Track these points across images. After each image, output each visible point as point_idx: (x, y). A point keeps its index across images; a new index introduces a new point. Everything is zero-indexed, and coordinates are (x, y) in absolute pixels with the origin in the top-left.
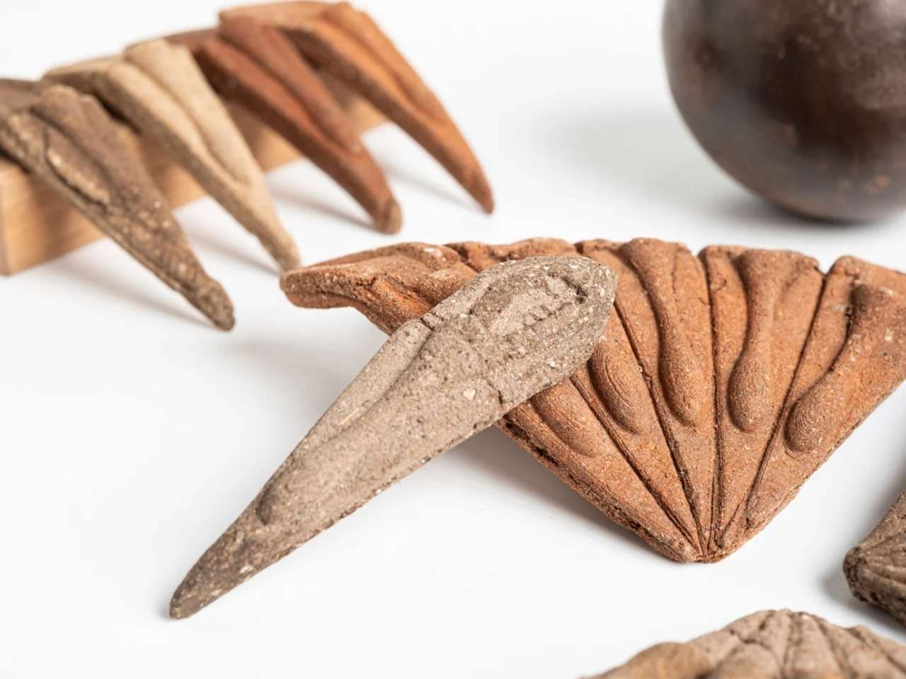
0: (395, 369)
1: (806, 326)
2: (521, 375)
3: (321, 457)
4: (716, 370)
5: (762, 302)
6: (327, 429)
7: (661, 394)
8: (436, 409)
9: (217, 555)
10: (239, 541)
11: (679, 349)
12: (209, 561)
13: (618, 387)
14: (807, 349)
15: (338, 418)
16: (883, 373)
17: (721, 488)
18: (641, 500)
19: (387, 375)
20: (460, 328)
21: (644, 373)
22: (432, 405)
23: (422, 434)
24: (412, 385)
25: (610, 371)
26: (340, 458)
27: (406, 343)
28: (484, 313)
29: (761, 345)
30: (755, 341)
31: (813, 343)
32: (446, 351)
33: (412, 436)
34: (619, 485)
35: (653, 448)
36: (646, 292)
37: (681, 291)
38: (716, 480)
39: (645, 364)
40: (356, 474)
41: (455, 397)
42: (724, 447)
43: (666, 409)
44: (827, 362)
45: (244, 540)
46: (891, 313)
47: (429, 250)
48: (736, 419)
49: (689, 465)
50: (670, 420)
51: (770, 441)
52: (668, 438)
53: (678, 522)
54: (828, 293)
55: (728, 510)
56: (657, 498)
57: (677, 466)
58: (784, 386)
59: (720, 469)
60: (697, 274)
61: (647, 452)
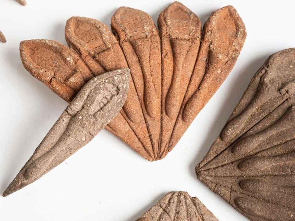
0: (60, 132)
1: (192, 69)
2: (99, 128)
3: (41, 164)
4: (162, 92)
5: (178, 65)
6: (42, 152)
7: (144, 107)
8: (74, 145)
9: (14, 187)
10: (20, 183)
11: (150, 92)
12: (12, 188)
13: (130, 112)
14: (192, 79)
15: (45, 148)
16: (215, 87)
17: (161, 139)
18: (137, 146)
19: (58, 135)
20: (79, 123)
21: (139, 99)
22: (72, 144)
23: (70, 153)
24: (66, 141)
25: (128, 106)
26: (47, 164)
27: (63, 124)
28: (87, 108)
29: (177, 84)
30: (175, 82)
31: (194, 76)
32: (76, 131)
33: (67, 154)
34: (131, 141)
35: (141, 127)
36: (140, 65)
37: (152, 61)
38: (160, 135)
39: (139, 96)
40: (51, 165)
41: (80, 140)
42: (163, 124)
43: (146, 112)
44: (198, 84)
45: (21, 183)
46: (220, 65)
47: (68, 59)
48: (167, 114)
49: (152, 132)
50: (147, 116)
51: (177, 118)
52: (146, 122)
53: (148, 152)
54: (201, 53)
55: (163, 148)
56: (142, 144)
57: (149, 132)
58: (183, 96)
59: (162, 131)
60: (158, 50)
61: (139, 129)
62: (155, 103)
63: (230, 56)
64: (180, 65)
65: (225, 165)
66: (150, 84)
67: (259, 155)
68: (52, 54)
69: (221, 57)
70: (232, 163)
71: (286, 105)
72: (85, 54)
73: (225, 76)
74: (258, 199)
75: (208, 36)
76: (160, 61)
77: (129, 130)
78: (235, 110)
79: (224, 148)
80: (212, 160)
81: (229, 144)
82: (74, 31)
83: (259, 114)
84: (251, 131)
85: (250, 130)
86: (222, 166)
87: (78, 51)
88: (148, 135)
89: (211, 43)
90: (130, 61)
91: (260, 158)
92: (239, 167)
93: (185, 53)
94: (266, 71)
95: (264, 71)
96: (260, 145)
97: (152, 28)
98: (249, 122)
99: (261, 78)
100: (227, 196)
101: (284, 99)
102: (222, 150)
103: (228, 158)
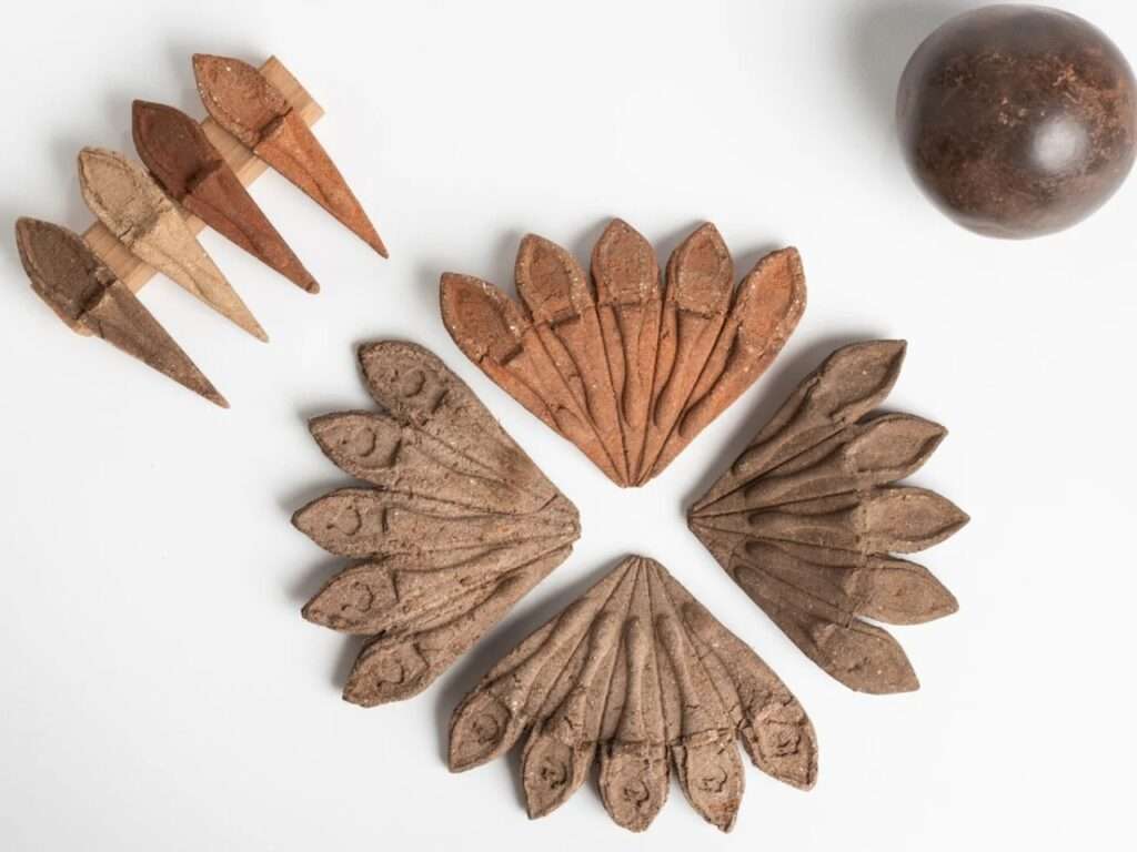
1: (705, 360)
4: (652, 391)
7: (621, 409)
11: (632, 392)
17: (642, 458)
18: (604, 464)
21: (615, 396)
29: (676, 382)
30: (674, 380)
34: (595, 456)
35: (613, 438)
37: (643, 343)
38: (641, 453)
39: (616, 392)
42: (648, 437)
43: (623, 417)
44: (711, 384)
46: (750, 360)
47: (512, 328)
48: (656, 423)
49: (629, 448)
50: (624, 423)
51: (672, 430)
52: (622, 431)
53: (619, 474)
54: (721, 338)
55: (643, 472)
56: (612, 462)
57: (624, 446)
58: (685, 399)
59: (644, 448)
60: (654, 326)
61: (609, 441)
62: (639, 406)
63: (767, 347)
64: (685, 356)
65: (731, 514)
66: (635, 378)
67: (782, 508)
68: (488, 311)
69: (751, 350)
70: (743, 512)
71: (837, 440)
72: (539, 321)
73: (756, 377)
74: (769, 573)
75: (738, 310)
76: (655, 343)
77: (594, 440)
78: (760, 433)
79: (735, 487)
80: (712, 504)
81: (743, 482)
82: (531, 267)
83: (794, 446)
84: (778, 471)
85: (776, 468)
86: (727, 514)
87: (529, 314)
88: (622, 451)
89: (741, 324)
90: (607, 340)
91: (782, 513)
92: (751, 521)
93: (695, 337)
94: (818, 381)
95: (815, 380)
96: (788, 494)
97: (652, 287)
98: (777, 456)
99: (809, 389)
100: (726, 561)
101: (837, 430)
102: (730, 490)
103: (737, 503)
